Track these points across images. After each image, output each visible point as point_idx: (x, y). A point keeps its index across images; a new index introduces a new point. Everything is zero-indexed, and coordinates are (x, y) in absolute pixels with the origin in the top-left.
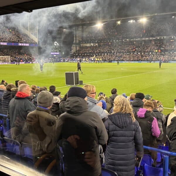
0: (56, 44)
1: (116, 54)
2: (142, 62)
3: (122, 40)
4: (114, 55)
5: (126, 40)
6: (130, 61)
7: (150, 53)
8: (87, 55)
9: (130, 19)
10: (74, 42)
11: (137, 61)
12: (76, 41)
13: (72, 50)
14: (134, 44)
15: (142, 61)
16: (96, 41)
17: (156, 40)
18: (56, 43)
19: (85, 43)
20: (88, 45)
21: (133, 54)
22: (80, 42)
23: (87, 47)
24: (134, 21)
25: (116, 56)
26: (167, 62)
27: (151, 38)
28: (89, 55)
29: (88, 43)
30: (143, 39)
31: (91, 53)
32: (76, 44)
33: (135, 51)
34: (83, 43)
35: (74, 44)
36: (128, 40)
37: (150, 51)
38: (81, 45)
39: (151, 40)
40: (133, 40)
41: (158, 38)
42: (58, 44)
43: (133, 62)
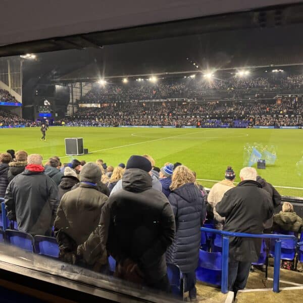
0: (47, 103)
1: (123, 117)
2: (153, 127)
3: (130, 100)
4: (121, 118)
5: (134, 101)
6: (140, 125)
7: (162, 117)
8: (87, 118)
9: (138, 78)
10: (71, 101)
11: (148, 125)
12: (73, 100)
13: (68, 112)
14: (143, 106)
15: (152, 125)
16: (98, 102)
17: (168, 102)
18: (47, 101)
19: (85, 103)
20: (88, 105)
21: (143, 117)
22: (78, 102)
23: (86, 108)
24: (142, 80)
25: (124, 120)
26: (181, 127)
27: (162, 100)
28: (90, 118)
29: (88, 103)
30: (154, 100)
31: (93, 115)
32: (72, 103)
33: (144, 114)
34: (82, 103)
35: (70, 104)
36: (136, 101)
37: (161, 115)
38: (80, 105)
39: (162, 103)
40: (142, 101)
41: (170, 100)
42: (49, 103)
43: (143, 127)
